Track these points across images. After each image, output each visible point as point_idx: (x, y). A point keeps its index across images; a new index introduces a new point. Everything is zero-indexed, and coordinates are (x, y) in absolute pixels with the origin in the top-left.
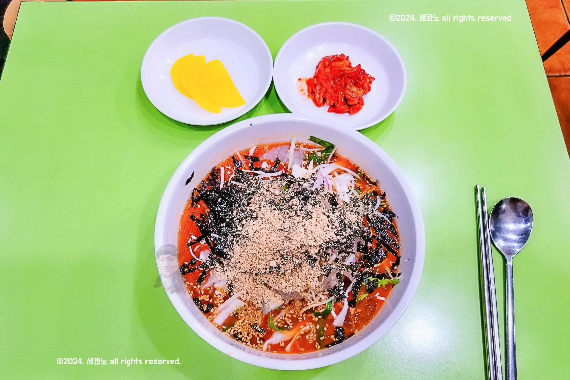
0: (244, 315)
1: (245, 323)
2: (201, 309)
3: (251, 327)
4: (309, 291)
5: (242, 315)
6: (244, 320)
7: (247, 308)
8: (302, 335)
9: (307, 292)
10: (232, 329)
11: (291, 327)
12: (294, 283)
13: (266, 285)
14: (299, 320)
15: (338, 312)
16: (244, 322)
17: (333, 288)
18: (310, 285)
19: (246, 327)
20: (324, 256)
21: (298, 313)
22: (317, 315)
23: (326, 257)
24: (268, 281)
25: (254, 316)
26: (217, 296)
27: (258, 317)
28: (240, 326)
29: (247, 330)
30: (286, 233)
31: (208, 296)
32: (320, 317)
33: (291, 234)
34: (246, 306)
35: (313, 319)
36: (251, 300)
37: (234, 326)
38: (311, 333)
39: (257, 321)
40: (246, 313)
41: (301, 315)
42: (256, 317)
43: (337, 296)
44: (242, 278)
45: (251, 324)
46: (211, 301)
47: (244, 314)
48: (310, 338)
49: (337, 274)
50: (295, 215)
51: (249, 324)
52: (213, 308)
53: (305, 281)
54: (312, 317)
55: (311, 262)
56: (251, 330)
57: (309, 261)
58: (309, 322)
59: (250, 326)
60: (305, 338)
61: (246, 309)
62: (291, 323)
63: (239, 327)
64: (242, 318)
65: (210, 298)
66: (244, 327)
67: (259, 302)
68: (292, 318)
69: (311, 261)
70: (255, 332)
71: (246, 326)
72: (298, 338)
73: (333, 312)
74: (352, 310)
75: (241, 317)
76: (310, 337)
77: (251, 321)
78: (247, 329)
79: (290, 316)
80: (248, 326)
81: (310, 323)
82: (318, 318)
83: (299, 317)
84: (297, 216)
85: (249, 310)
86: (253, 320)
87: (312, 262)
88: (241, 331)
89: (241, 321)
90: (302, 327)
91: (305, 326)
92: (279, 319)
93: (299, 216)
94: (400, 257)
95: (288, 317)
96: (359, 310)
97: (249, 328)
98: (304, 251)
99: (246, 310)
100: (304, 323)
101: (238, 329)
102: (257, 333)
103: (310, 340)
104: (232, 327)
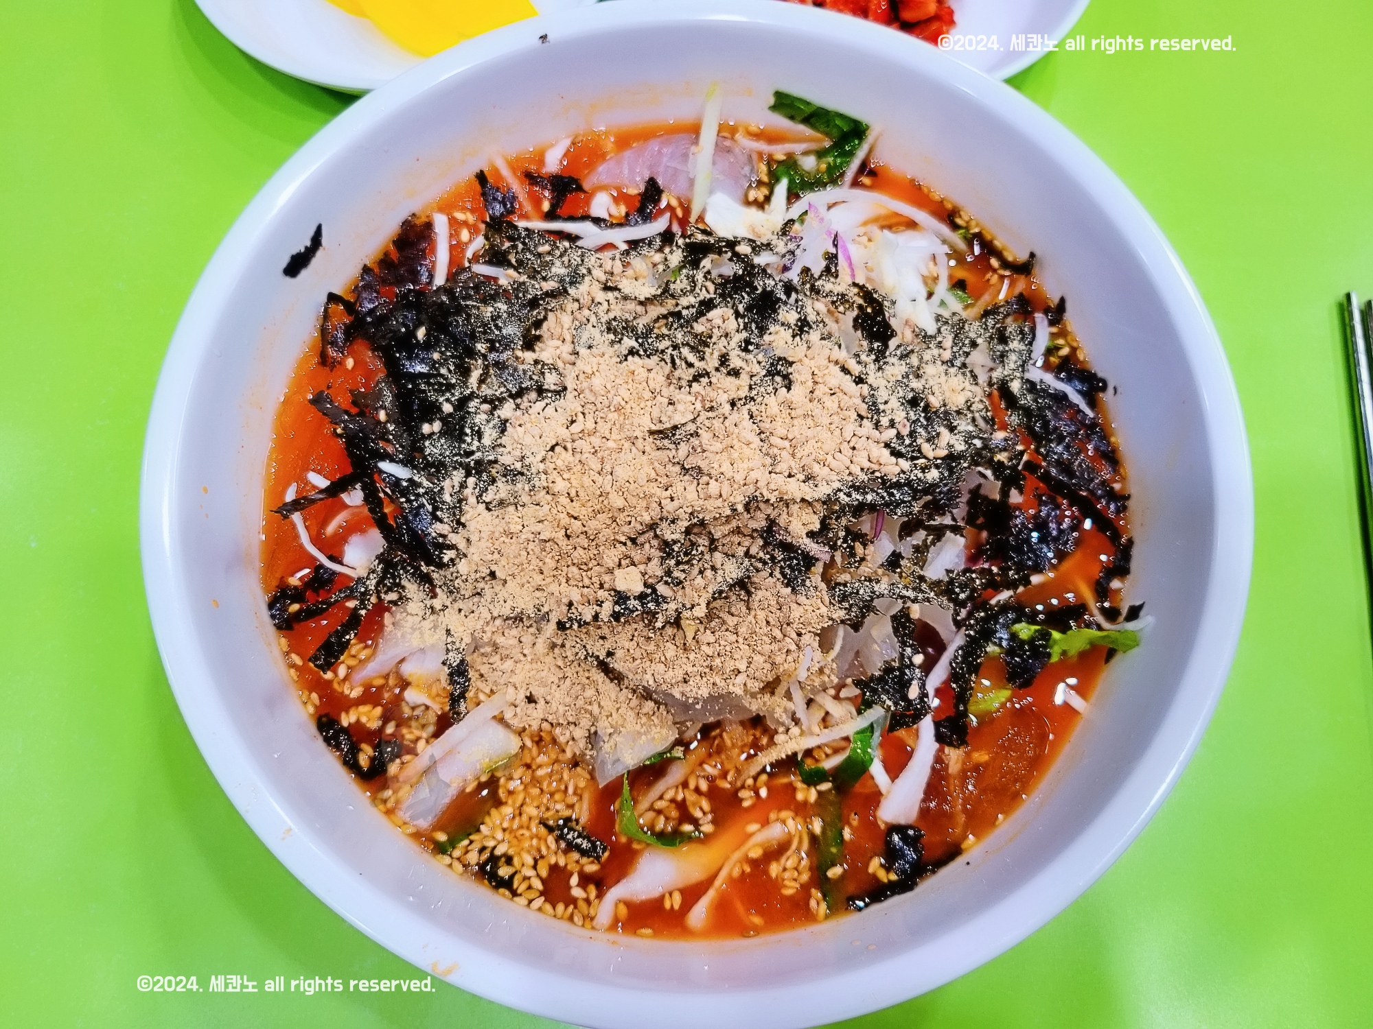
0: (522, 787)
1: (525, 818)
2: (351, 764)
3: (549, 834)
4: (781, 690)
5: (513, 785)
6: (522, 805)
7: (533, 759)
8: (754, 863)
9: (773, 693)
10: (471, 842)
11: (707, 828)
12: (718, 661)
13: (604, 667)
14: (741, 800)
15: (895, 767)
16: (520, 814)
17: (877, 673)
18: (786, 665)
19: (527, 833)
20: (845, 545)
21: (738, 772)
22: (813, 778)
23: (852, 548)
24: (610, 654)
25: (563, 787)
26: (413, 708)
27: (575, 793)
28: (504, 830)
29: (531, 846)
30: (684, 449)
31: (378, 711)
32: (825, 786)
33: (704, 451)
34: (530, 750)
35: (800, 796)
36: (546, 726)
37: (478, 830)
38: (789, 853)
39: (571, 806)
40: (527, 779)
41: (750, 782)
42: (571, 790)
43: (896, 704)
44: (508, 640)
45: (548, 819)
46: (390, 729)
47: (521, 778)
48: (787, 875)
49: (894, 618)
50: (717, 370)
51: (543, 822)
52: (398, 761)
53: (767, 648)
54: (792, 789)
55: (788, 571)
56: (548, 847)
57: (781, 568)
58: (780, 810)
59: (543, 830)
60: (766, 872)
61: (528, 761)
62: (704, 813)
63: (499, 836)
64: (514, 796)
65: (386, 719)
66: (522, 835)
67: (579, 733)
68: (714, 794)
69: (790, 566)
70: (566, 852)
71: (528, 828)
72: (736, 873)
73: (877, 770)
74: (954, 756)
75: (510, 793)
76: (785, 869)
77: (548, 809)
78: (535, 842)
79: (704, 786)
80: (537, 828)
81: (785, 814)
82: (820, 793)
83: (743, 787)
84: (729, 374)
85: (540, 766)
86: (558, 807)
87: (793, 570)
88: (511, 852)
89: (507, 810)
90: (753, 827)
91: (765, 823)
92: (661, 798)
93: (735, 373)
94: (1130, 542)
95: (697, 790)
96: (981, 757)
97: (540, 839)
98: (760, 523)
99: (528, 766)
100: (761, 811)
101: (499, 842)
102: (575, 856)
103: (787, 883)
104: (470, 834)
